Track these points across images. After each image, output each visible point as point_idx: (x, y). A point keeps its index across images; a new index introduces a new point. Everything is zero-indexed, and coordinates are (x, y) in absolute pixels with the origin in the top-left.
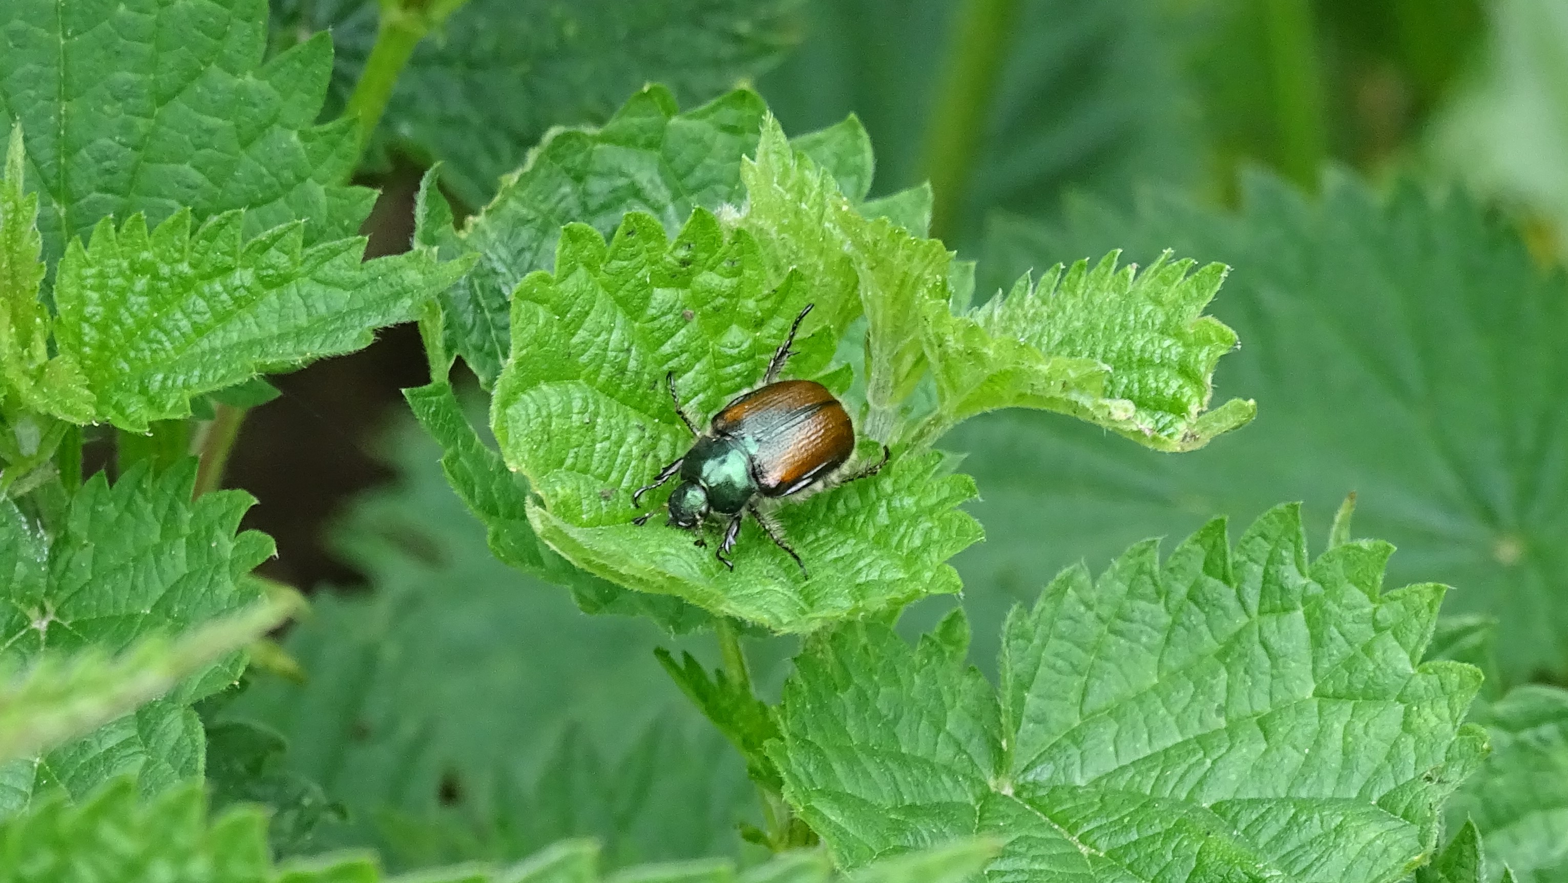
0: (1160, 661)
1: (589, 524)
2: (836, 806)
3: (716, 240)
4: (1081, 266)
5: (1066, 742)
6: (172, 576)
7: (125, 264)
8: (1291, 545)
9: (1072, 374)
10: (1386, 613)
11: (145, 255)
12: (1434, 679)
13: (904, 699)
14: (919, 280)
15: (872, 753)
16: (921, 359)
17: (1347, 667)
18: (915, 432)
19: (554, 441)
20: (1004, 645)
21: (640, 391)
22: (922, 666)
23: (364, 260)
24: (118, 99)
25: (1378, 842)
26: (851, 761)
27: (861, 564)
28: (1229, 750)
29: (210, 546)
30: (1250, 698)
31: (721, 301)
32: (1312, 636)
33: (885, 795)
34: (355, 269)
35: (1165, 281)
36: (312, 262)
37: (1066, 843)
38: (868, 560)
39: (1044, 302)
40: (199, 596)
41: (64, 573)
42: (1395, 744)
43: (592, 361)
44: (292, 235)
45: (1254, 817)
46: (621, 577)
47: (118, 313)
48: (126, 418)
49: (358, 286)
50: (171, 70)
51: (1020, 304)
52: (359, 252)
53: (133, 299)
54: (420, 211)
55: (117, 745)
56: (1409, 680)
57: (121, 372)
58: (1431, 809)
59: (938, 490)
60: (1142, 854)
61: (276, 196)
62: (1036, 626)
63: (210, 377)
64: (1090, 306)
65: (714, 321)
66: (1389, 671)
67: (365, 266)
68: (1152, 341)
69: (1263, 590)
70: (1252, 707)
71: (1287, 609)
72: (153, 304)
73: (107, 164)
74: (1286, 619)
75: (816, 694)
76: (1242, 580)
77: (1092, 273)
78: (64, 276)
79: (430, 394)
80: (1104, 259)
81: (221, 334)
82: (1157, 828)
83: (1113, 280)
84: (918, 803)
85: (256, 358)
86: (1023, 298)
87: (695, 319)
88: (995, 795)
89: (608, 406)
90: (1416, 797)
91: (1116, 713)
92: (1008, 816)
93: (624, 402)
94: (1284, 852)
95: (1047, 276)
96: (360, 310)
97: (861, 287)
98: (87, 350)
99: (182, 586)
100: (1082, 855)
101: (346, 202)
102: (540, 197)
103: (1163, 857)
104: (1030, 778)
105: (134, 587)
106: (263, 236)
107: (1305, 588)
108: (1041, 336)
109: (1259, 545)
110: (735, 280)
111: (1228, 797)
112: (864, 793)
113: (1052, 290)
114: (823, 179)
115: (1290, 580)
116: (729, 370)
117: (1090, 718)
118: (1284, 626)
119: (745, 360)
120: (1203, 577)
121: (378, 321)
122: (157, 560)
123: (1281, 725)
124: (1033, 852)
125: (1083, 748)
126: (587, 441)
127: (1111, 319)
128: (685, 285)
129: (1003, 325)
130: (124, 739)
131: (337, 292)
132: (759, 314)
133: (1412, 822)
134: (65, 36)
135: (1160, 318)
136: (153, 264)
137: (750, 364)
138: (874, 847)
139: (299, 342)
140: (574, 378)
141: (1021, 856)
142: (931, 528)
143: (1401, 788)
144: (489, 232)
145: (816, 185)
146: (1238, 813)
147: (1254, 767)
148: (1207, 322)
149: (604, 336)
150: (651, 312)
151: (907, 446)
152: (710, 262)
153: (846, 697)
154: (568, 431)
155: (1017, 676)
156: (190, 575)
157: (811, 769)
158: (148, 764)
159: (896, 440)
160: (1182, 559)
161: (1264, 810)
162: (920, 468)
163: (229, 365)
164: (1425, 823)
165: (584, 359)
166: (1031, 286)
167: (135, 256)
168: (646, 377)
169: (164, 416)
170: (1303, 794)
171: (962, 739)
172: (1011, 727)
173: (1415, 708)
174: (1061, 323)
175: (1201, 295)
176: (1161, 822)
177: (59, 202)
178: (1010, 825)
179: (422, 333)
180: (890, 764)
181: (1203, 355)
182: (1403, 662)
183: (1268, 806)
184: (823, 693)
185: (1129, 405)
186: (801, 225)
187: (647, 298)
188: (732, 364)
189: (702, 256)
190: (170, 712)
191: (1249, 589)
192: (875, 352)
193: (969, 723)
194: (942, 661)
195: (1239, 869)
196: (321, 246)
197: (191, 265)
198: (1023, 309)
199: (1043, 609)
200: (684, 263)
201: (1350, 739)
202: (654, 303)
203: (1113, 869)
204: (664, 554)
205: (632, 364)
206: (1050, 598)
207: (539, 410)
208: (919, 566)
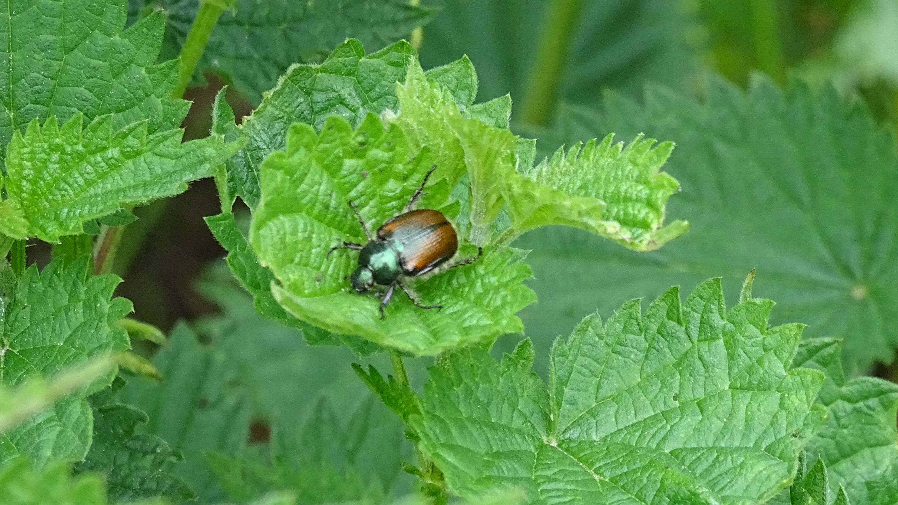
0: (642, 369)
1: (310, 295)
2: (451, 453)
3: (380, 130)
4: (592, 143)
5: (588, 416)
6: (75, 324)
7: (46, 146)
8: (716, 302)
9: (584, 207)
10: (770, 341)
11: (57, 140)
12: (798, 378)
13: (494, 391)
14: (498, 153)
15: (474, 422)
16: (500, 198)
17: (748, 372)
18: (498, 239)
19: (288, 249)
20: (551, 360)
21: (338, 219)
22: (504, 372)
23: (183, 142)
24: (42, 51)
25: (764, 472)
26: (462, 427)
27: (466, 316)
28: (681, 419)
29: (96, 307)
30: (693, 389)
31: (383, 165)
32: (729, 354)
33: (482, 446)
34: (176, 147)
35: (640, 152)
36: (153, 143)
37: (585, 473)
38: (470, 313)
39: (571, 164)
40: (90, 336)
41: (14, 322)
42: (775, 416)
43: (309, 202)
44: (140, 128)
45: (694, 458)
46: (327, 325)
47: (42, 174)
48: (46, 234)
49: (179, 157)
50: (72, 33)
51: (558, 165)
52: (179, 137)
53: (51, 166)
54: (215, 114)
55: (44, 421)
56: (783, 380)
57: (45, 208)
58: (794, 453)
59: (510, 273)
60: (630, 479)
61: (134, 105)
62: (570, 349)
63: (94, 211)
64: (597, 166)
65: (380, 177)
66: (772, 374)
67: (183, 145)
68: (631, 187)
69: (700, 327)
70: (694, 395)
71: (715, 339)
72: (62, 168)
73: (36, 88)
74: (713, 344)
75: (441, 389)
76: (689, 322)
77: (598, 147)
78: (11, 153)
79: (221, 220)
80: (606, 139)
81: (101, 185)
82: (638, 465)
83: (610, 152)
84: (501, 451)
85: (121, 199)
86: (559, 161)
87: (369, 177)
88: (546, 446)
89: (319, 228)
90: (786, 447)
91: (616, 399)
92: (553, 458)
93: (329, 224)
94: (711, 478)
95: (572, 149)
96: (180, 171)
97: (465, 157)
98: (25, 195)
99: (81, 328)
100: (595, 480)
101: (174, 108)
102: (286, 104)
103: (641, 481)
104: (567, 436)
105: (54, 330)
106: (125, 129)
107: (724, 326)
108: (569, 184)
109: (698, 301)
110: (391, 154)
111: (680, 447)
112: (469, 446)
113: (576, 157)
114: (445, 94)
115: (715, 321)
116: (389, 205)
117: (601, 402)
118: (713, 350)
119: (398, 199)
120: (666, 320)
121: (190, 177)
122: (67, 315)
123: (711, 405)
124: (565, 480)
125: (597, 419)
126: (307, 248)
127: (608, 175)
128: (362, 157)
129: (548, 177)
130: (47, 417)
131: (168, 161)
132: (406, 172)
133: (784, 461)
134: (11, 14)
135: (636, 173)
136: (62, 145)
137: (400, 201)
138: (473, 476)
139: (145, 190)
140: (299, 211)
141: (559, 481)
142: (506, 295)
143: (778, 441)
144: (256, 125)
145: (441, 97)
146: (685, 456)
147: (695, 429)
148: (662, 176)
149: (316, 187)
150: (343, 173)
151: (492, 247)
152: (376, 143)
153: (459, 390)
154: (296, 243)
155: (559, 377)
156: (85, 323)
157: (438, 431)
158: (61, 432)
159: (487, 243)
160: (654, 310)
161: (699, 454)
162: (500, 260)
163: (105, 203)
164: (791, 461)
165: (305, 201)
166: (564, 154)
167: (51, 141)
168: (341, 210)
169: (68, 233)
170: (723, 445)
171: (528, 414)
172: (555, 407)
173: (787, 395)
174: (580, 176)
175: (659, 160)
176: (640, 461)
177: (9, 110)
178: (554, 463)
179: (216, 184)
180: (485, 429)
181: (660, 195)
182: (780, 369)
183: (702, 452)
184: (446, 388)
185: (617, 224)
186: (430, 121)
187: (341, 165)
188: (390, 202)
189: (372, 140)
190: (73, 402)
191: (693, 327)
192: (474, 193)
193: (532, 405)
194: (516, 369)
195: (684, 488)
196: (157, 135)
197: (84, 146)
198: (559, 168)
199: (574, 339)
200: (362, 144)
201: (749, 413)
202: (345, 168)
203: (612, 488)
204: (352, 312)
205: (333, 203)
206: (578, 333)
207: (278, 231)
208: (499, 316)
